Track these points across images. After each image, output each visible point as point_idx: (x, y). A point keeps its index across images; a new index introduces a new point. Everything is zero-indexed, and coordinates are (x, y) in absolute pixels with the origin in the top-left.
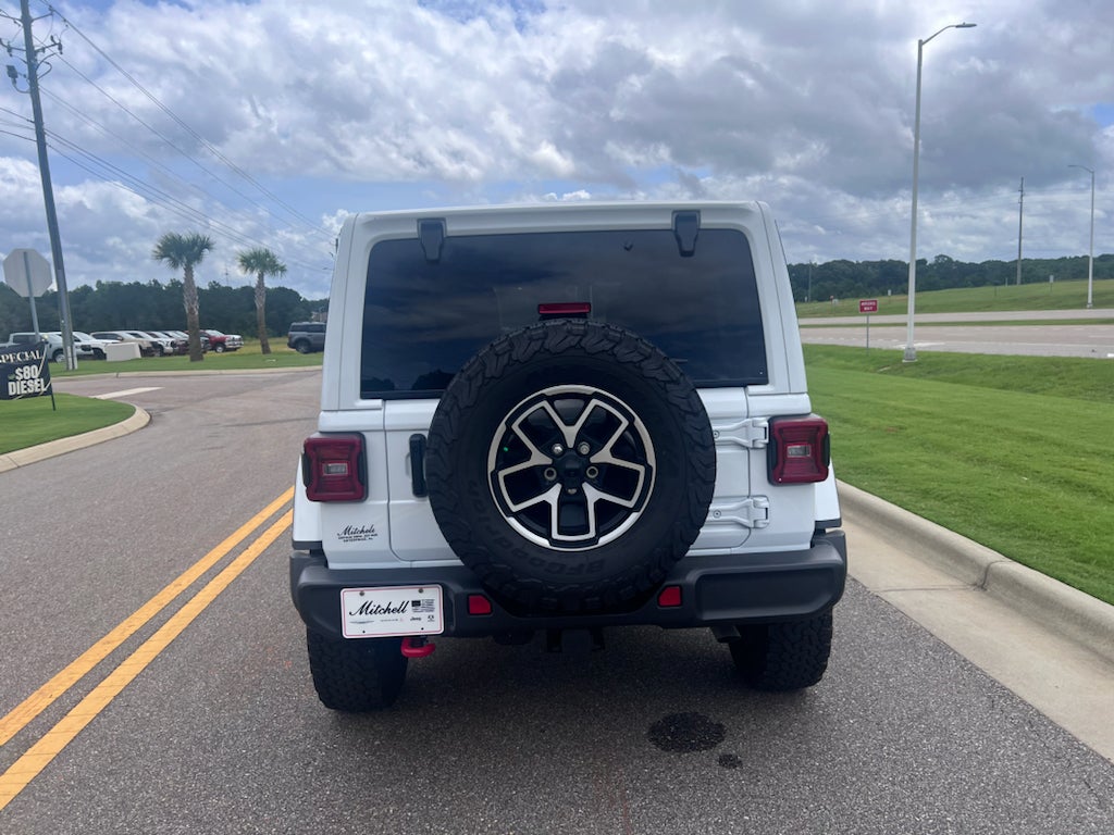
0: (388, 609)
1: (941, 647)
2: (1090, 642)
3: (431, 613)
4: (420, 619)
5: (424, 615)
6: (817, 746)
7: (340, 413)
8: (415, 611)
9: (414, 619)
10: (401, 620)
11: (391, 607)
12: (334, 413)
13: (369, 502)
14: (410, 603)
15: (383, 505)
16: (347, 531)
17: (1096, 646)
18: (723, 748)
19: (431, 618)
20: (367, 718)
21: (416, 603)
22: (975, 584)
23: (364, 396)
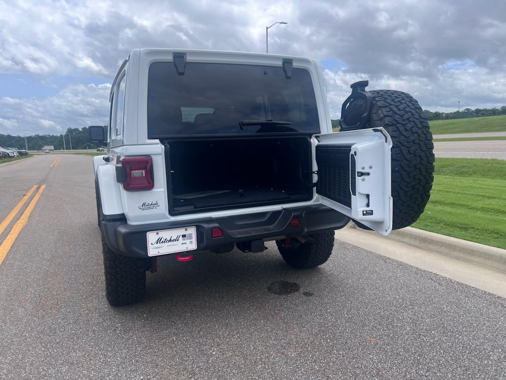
0: (170, 240)
1: (355, 247)
2: (401, 240)
3: (191, 240)
4: (186, 243)
5: (188, 241)
6: (336, 283)
7: (138, 146)
8: (184, 240)
9: (183, 244)
10: (177, 245)
11: (172, 239)
12: (135, 146)
13: (154, 190)
14: (181, 236)
15: (162, 191)
16: (144, 204)
17: (403, 240)
18: (302, 290)
19: (191, 242)
20: (132, 308)
21: (184, 236)
22: (351, 227)
23: (149, 138)
